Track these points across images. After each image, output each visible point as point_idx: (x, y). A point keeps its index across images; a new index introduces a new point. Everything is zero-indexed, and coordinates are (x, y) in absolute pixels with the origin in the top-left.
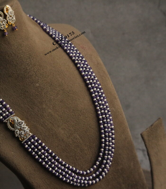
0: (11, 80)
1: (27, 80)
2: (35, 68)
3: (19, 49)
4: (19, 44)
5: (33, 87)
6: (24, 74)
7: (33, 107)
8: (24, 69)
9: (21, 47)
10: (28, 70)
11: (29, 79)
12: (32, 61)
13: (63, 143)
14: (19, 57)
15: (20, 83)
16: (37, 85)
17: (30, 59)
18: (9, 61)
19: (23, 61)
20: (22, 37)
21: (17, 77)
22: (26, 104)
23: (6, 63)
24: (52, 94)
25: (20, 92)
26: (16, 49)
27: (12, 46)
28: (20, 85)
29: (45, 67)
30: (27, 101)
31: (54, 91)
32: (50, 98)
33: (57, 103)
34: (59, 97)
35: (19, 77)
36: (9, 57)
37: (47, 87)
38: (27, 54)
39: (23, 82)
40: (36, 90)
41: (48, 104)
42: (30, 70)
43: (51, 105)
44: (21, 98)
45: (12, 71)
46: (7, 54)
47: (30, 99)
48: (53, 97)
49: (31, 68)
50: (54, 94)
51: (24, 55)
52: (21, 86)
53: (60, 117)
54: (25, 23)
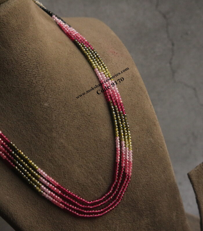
0: (9, 97)
1: (31, 98)
2: (45, 81)
3: (22, 54)
4: (23, 47)
5: (41, 107)
6: (29, 89)
7: (39, 135)
8: (28, 82)
9: (26, 51)
10: (34, 83)
11: (35, 96)
12: (41, 71)
13: (79, 186)
14: (23, 65)
15: (22, 101)
16: (46, 105)
17: (38, 68)
18: (8, 71)
19: (28, 71)
20: (28, 38)
21: (19, 93)
22: (29, 131)
23: (4, 73)
24: (65, 118)
25: (22, 114)
26: (19, 54)
27: (13, 50)
28: (21, 104)
29: (58, 80)
30: (31, 126)
31: (69, 113)
32: (63, 123)
33: (72, 131)
34: (76, 121)
35: (21, 93)
36: (8, 64)
37: (59, 108)
38: (35, 61)
39: (27, 99)
40: (44, 112)
41: (60, 132)
42: (37, 83)
43: (63, 132)
44: (23, 122)
45: (11, 85)
46: (6, 60)
47: (35, 124)
48: (67, 121)
49: (39, 80)
50: (69, 118)
51: (29, 62)
52: (23, 106)
53: (76, 150)
54: (33, 19)
